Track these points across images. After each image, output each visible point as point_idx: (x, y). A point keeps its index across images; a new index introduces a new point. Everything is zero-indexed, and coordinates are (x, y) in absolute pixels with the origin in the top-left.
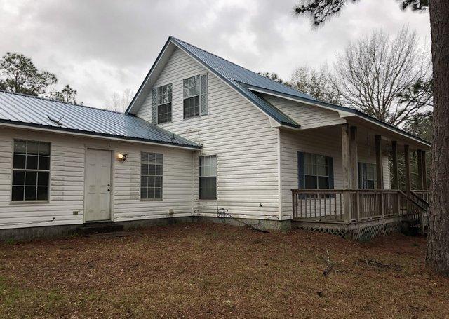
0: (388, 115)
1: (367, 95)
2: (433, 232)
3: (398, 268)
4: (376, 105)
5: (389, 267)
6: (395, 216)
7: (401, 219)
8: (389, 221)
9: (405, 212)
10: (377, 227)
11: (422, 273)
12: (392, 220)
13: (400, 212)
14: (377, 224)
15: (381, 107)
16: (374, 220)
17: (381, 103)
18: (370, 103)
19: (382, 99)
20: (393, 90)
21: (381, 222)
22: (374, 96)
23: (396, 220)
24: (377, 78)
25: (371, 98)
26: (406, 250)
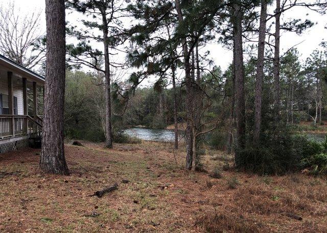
0: (25, 58)
1: (8, 40)
2: (45, 144)
3: (18, 173)
4: (15, 50)
5: (11, 174)
6: (24, 135)
7: (29, 137)
8: (18, 139)
9: (32, 131)
10: (8, 144)
11: (36, 174)
12: (21, 138)
13: (28, 131)
14: (8, 141)
15: (19, 52)
16: (6, 139)
17: (19, 48)
18: (10, 47)
19: (20, 45)
20: (28, 40)
21: (11, 140)
22: (13, 41)
23: (25, 138)
24: (15, 27)
25: (11, 42)
26: (29, 158)
